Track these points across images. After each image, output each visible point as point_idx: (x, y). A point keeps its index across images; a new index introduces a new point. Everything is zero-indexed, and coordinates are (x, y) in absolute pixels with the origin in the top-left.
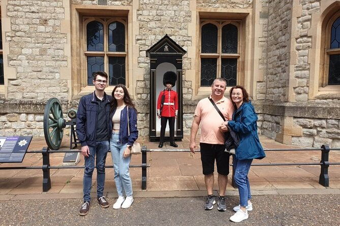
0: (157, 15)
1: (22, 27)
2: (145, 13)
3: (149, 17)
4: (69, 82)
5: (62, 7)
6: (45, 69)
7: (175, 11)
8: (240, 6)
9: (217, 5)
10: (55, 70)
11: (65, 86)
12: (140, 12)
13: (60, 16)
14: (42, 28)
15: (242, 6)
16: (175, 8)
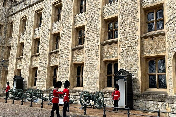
0: (126, 60)
1: (88, 68)
2: (122, 60)
3: (123, 61)
4: (99, 86)
5: (98, 61)
6: (93, 82)
7: (132, 58)
8: (161, 52)
9: (151, 53)
10: (95, 82)
11: (98, 87)
12: (120, 60)
13: (97, 64)
14: (92, 68)
15: (162, 52)
16: (132, 57)
